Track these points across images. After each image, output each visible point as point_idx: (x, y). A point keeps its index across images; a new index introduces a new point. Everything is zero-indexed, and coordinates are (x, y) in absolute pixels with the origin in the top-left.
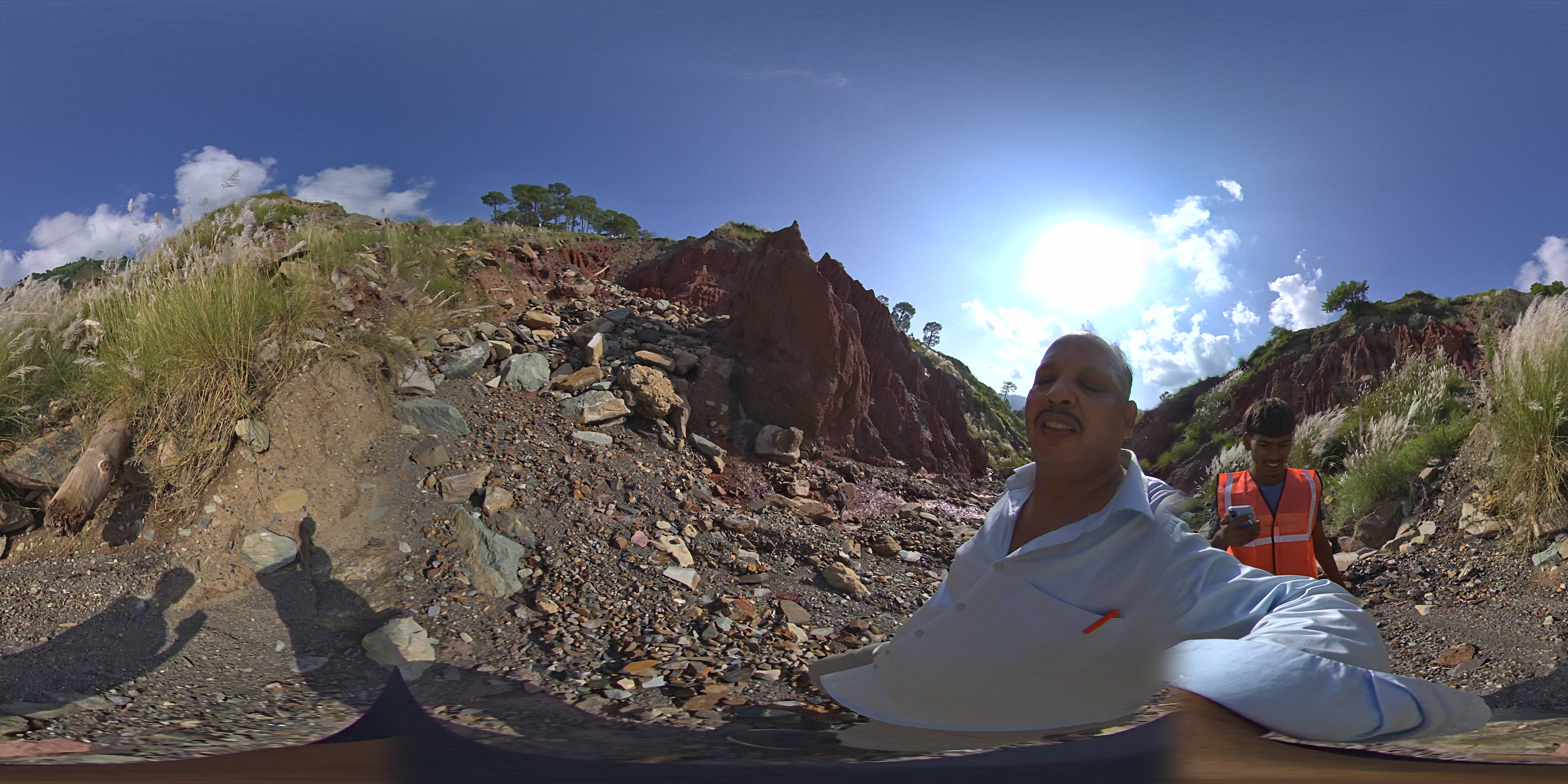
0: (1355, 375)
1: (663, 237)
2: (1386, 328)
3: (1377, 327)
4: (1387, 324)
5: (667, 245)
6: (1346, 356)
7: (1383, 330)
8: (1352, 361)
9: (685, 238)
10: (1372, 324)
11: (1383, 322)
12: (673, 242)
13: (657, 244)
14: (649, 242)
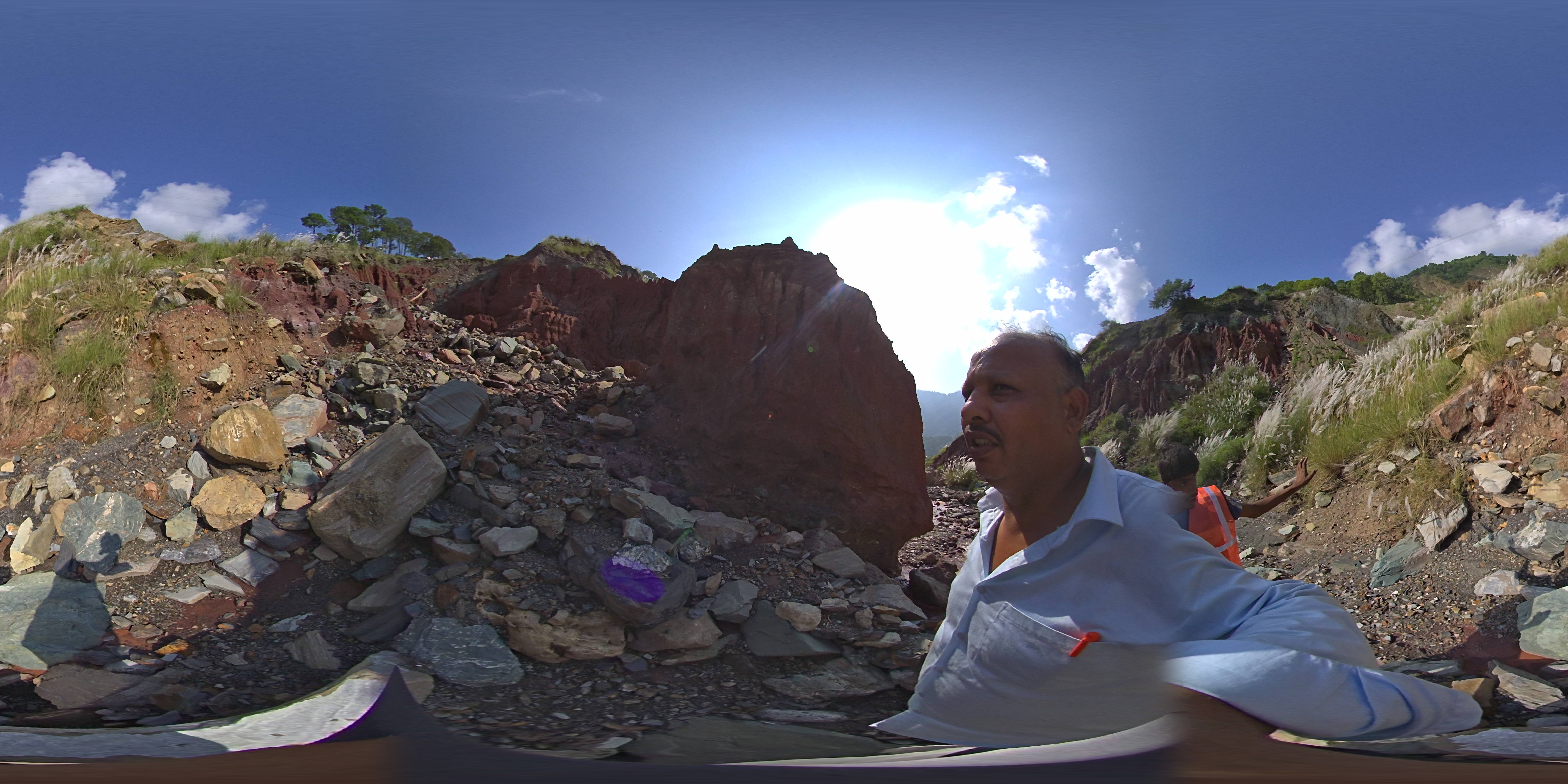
0: (1182, 374)
1: (480, 257)
2: (1209, 327)
3: (1201, 327)
4: (1210, 323)
5: (485, 265)
6: (1174, 355)
7: (1207, 330)
8: (1180, 361)
9: (503, 256)
10: (1197, 324)
11: (1207, 321)
12: (490, 261)
13: (475, 264)
14: (466, 264)
